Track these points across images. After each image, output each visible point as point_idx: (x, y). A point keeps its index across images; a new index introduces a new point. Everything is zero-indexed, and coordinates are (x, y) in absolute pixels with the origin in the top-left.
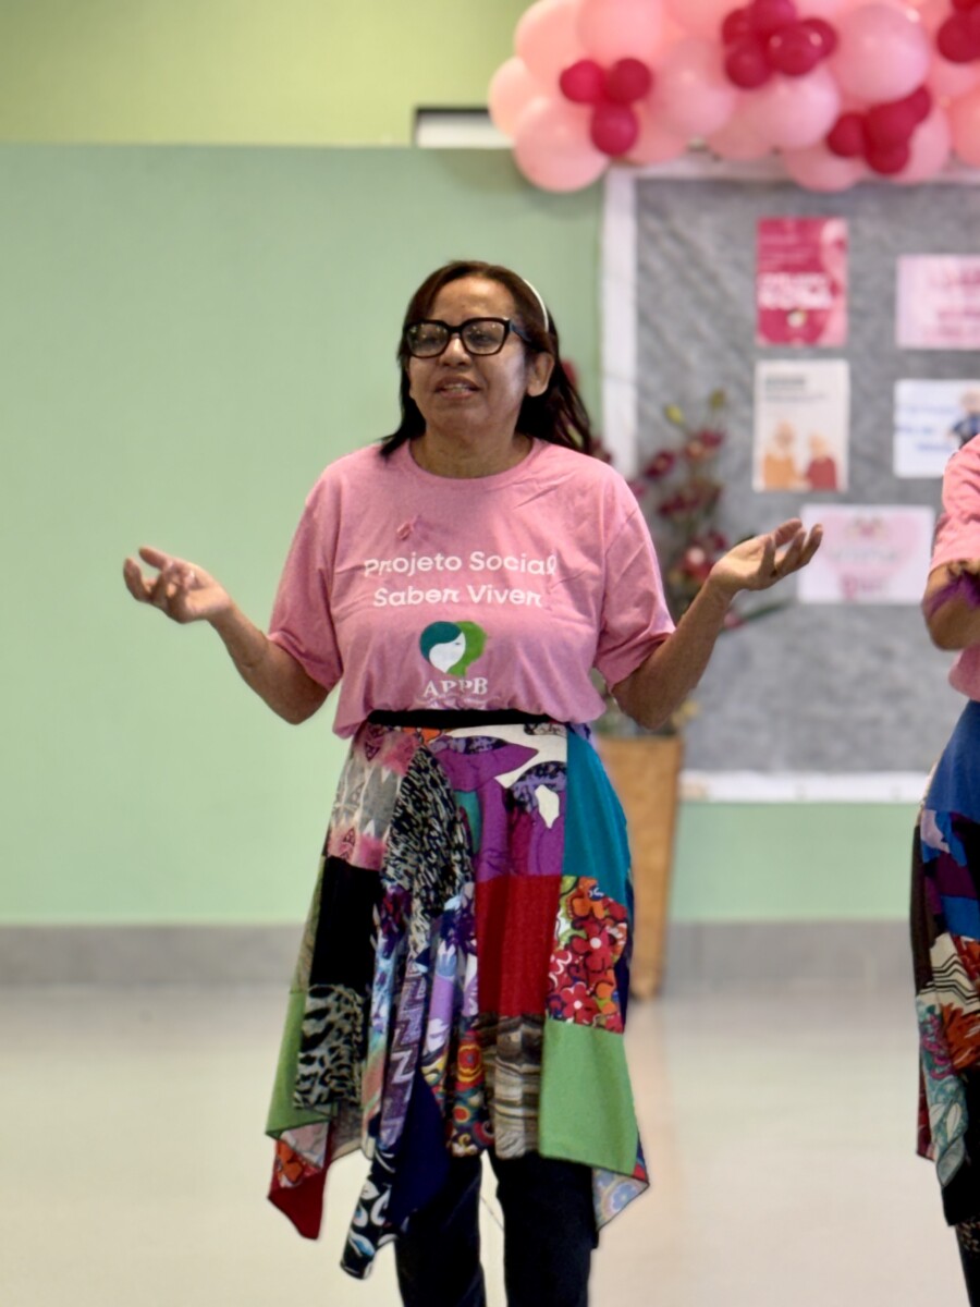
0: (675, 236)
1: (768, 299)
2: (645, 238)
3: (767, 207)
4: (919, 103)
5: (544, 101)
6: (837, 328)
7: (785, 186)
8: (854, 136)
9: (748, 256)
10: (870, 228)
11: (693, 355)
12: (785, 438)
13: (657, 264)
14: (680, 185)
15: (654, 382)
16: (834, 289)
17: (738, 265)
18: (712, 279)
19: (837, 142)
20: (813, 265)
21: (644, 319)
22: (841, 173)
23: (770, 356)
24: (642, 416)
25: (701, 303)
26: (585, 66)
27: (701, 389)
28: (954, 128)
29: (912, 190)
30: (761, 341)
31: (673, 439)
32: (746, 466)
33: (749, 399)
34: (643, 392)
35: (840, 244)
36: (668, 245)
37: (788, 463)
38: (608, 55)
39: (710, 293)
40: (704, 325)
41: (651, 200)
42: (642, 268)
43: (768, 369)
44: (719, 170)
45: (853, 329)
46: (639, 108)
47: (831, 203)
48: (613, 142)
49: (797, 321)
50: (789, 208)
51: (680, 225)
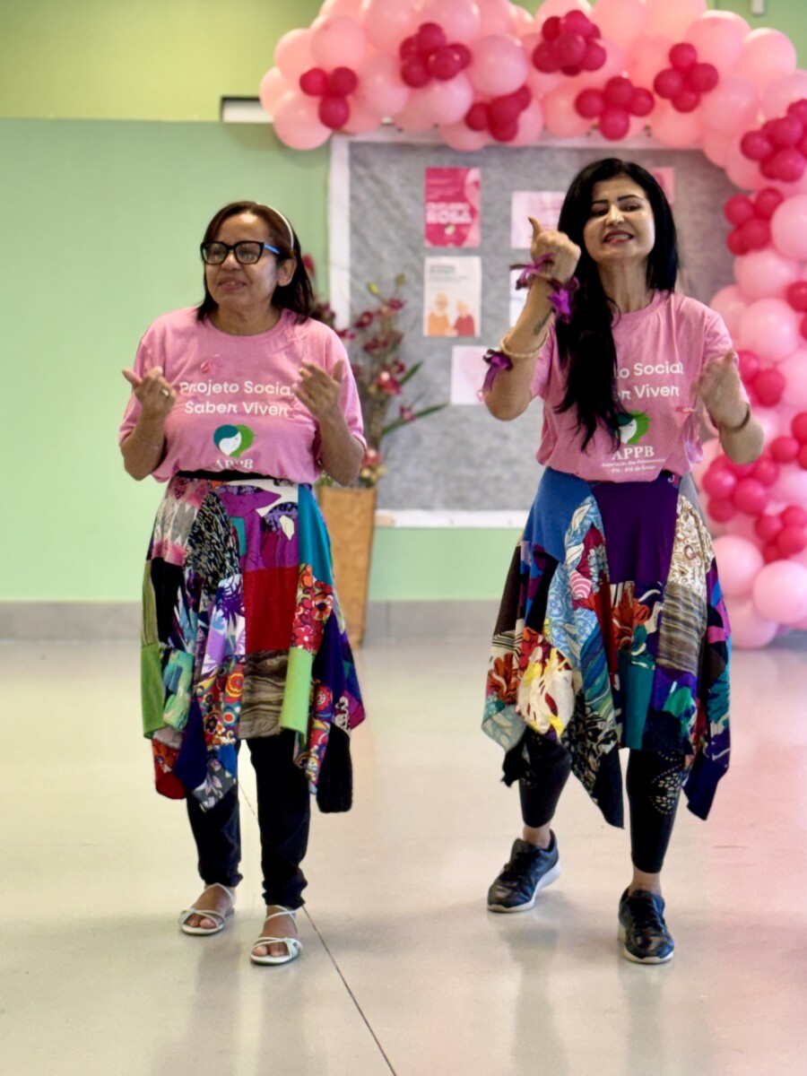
0: (374, 178)
1: (432, 218)
2: (355, 180)
3: (433, 161)
4: (523, 95)
5: (292, 94)
6: (474, 236)
7: (442, 148)
8: (481, 117)
9: (420, 191)
10: (495, 174)
11: (385, 253)
12: (442, 303)
13: (363, 195)
15: (361, 268)
16: (473, 212)
17: (413, 196)
18: (397, 205)
19: (471, 121)
20: (460, 197)
21: (355, 229)
22: (476, 140)
23: (433, 253)
24: (353, 290)
25: (391, 220)
26: (316, 71)
27: (390, 273)
28: (545, 111)
29: (520, 151)
30: (427, 244)
31: (373, 304)
32: (418, 321)
33: (420, 280)
34: (354, 275)
35: (476, 184)
37: (445, 319)
38: (331, 65)
39: (396, 213)
40: (392, 234)
41: (359, 156)
42: (354, 198)
43: (430, 261)
45: (484, 237)
46: (350, 98)
47: (471, 159)
48: (333, 120)
49: (450, 231)
50: (445, 162)
51: (377, 172)
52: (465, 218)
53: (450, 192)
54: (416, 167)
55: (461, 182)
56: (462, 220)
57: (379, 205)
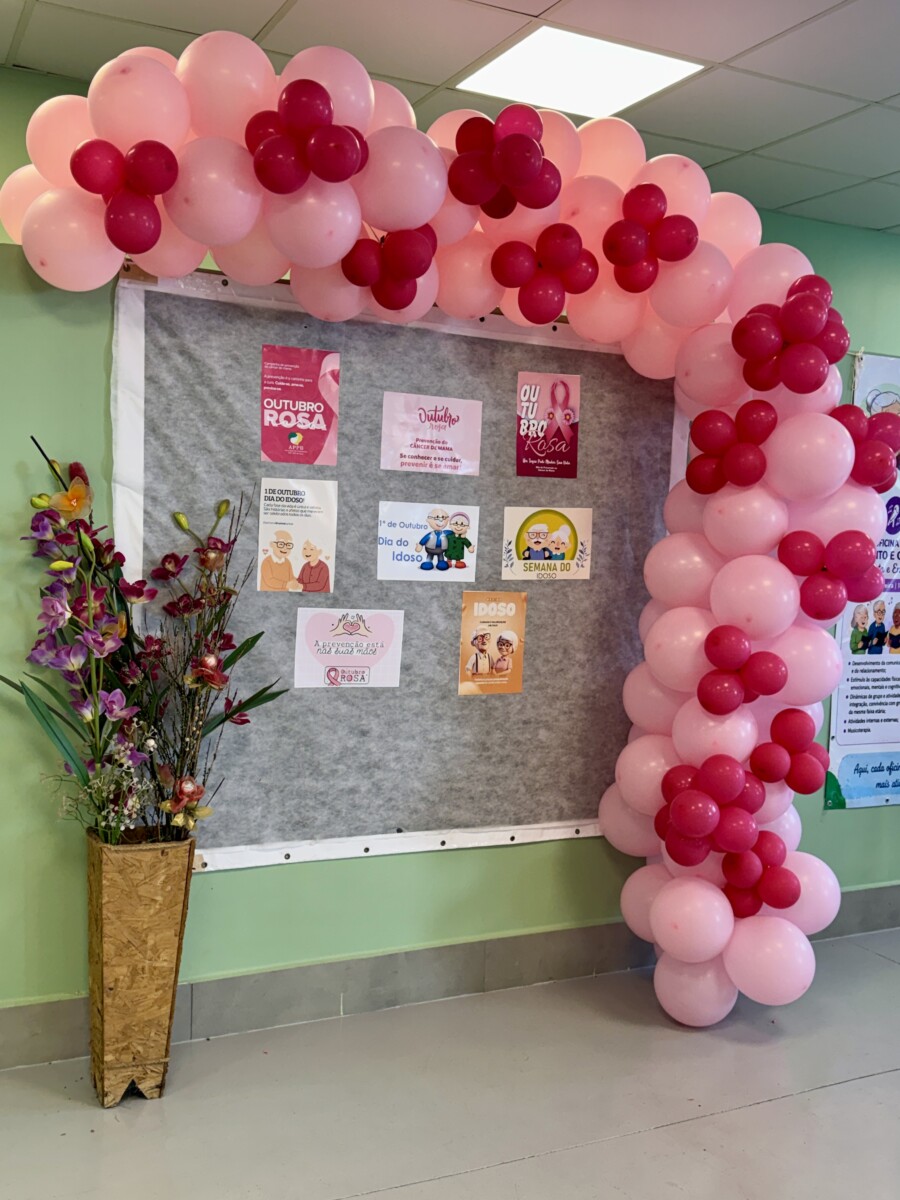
1: (270, 419)
3: (273, 335)
4: (429, 238)
9: (254, 380)
10: (361, 364)
11: (200, 469)
14: (189, 302)
18: (220, 396)
19: (351, 266)
21: (152, 428)
23: (269, 472)
24: (149, 520)
25: (210, 419)
26: (100, 148)
27: (208, 500)
29: (396, 333)
30: (264, 457)
31: (183, 545)
36: (179, 360)
37: (287, 565)
44: (227, 294)
47: (328, 338)
51: (189, 339)
52: (318, 424)
53: (298, 383)
55: (315, 372)
56: (313, 426)
57: (192, 395)
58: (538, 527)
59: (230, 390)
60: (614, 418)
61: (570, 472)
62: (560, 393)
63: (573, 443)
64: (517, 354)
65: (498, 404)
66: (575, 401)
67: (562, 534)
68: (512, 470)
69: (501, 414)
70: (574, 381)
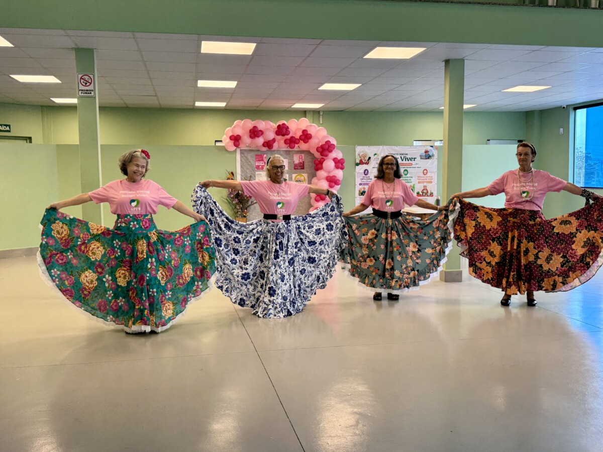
0: (245, 156)
1: (257, 164)
2: (241, 157)
3: (257, 153)
4: (274, 140)
5: (228, 140)
7: (258, 150)
8: (266, 144)
9: (254, 159)
11: (248, 171)
13: (243, 160)
14: (245, 150)
15: (243, 174)
16: (265, 163)
17: (253, 160)
18: (250, 162)
19: (264, 145)
20: (262, 160)
21: (241, 167)
22: (265, 149)
23: (257, 171)
25: (249, 165)
26: (233, 136)
27: (249, 175)
28: (279, 143)
29: (274, 151)
30: (256, 169)
33: (255, 177)
34: (242, 176)
35: (265, 157)
36: (244, 158)
38: (235, 134)
39: (250, 163)
40: (249, 167)
41: (242, 152)
42: (241, 160)
43: (256, 173)
44: (250, 149)
46: (240, 141)
47: (264, 152)
48: (236, 145)
49: (260, 167)
50: (259, 153)
51: (246, 155)
52: (263, 164)
53: (260, 159)
54: (254, 154)
55: (263, 157)
56: (263, 165)
57: (246, 162)
58: (298, 177)
59: (252, 161)
60: (310, 160)
61: (303, 168)
62: (301, 157)
63: (303, 164)
64: (293, 152)
65: (291, 159)
66: (303, 158)
67: (302, 178)
68: (293, 169)
69: (291, 161)
70: (303, 155)
